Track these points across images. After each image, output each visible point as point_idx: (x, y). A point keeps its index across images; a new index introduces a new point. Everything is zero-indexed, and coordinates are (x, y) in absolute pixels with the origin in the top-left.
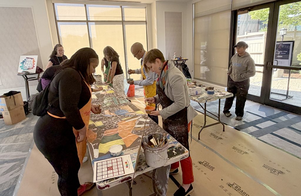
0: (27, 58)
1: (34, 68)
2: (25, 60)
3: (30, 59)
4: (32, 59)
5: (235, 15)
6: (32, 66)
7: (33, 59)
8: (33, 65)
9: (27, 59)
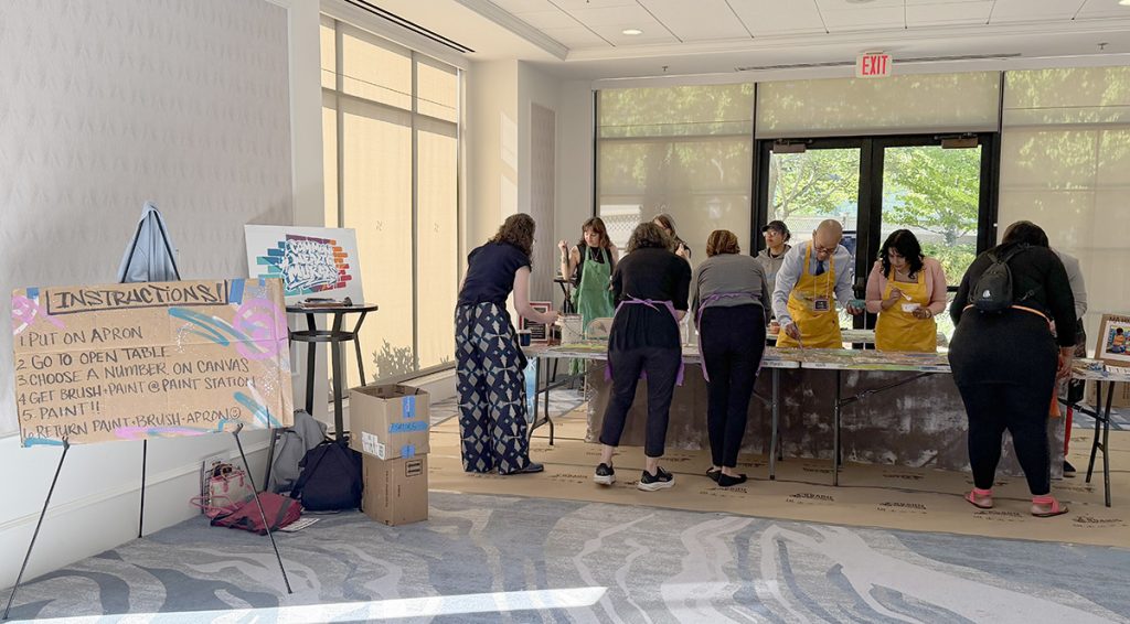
0: (289, 237)
1: (347, 282)
2: (281, 244)
3: (317, 246)
4: (326, 241)
5: (762, 150)
6: (338, 277)
7: (334, 243)
8: (343, 272)
9: (293, 242)
